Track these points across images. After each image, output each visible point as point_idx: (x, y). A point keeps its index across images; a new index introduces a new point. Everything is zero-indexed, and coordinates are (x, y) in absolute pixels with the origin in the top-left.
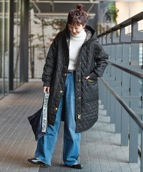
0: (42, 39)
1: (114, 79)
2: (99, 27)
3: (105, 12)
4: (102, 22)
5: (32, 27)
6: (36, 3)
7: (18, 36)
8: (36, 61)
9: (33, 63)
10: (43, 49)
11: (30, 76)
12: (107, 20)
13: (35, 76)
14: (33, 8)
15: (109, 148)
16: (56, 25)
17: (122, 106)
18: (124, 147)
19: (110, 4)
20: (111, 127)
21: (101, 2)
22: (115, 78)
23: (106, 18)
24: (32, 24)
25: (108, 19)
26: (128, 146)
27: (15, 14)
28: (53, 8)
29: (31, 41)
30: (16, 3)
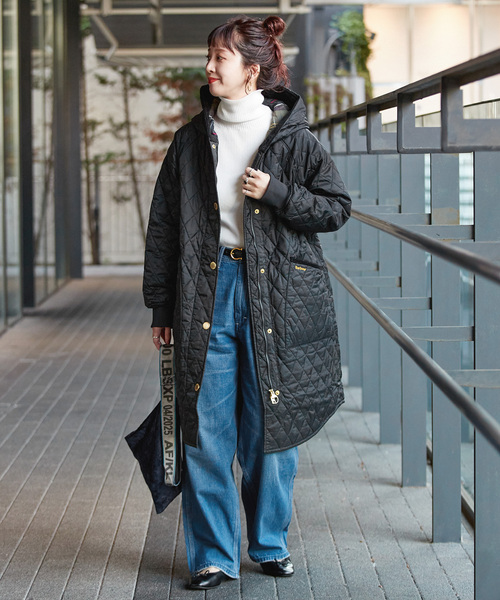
0: (123, 133)
1: (375, 267)
2: (311, 92)
3: (332, 41)
4: (322, 74)
5: (89, 95)
6: (101, 16)
7: (45, 125)
8: (107, 208)
9: (95, 215)
10: (128, 168)
11: (87, 258)
12: (337, 67)
13: (103, 258)
14: (91, 33)
15: (363, 494)
16: (169, 88)
17: (404, 352)
18: (413, 488)
19: (347, 14)
20: (366, 424)
21: (318, 8)
22: (378, 264)
23: (332, 62)
24: (91, 84)
25: (341, 63)
26: (425, 485)
27: (36, 53)
28: (159, 33)
29: (88, 143)
30: (36, 17)
